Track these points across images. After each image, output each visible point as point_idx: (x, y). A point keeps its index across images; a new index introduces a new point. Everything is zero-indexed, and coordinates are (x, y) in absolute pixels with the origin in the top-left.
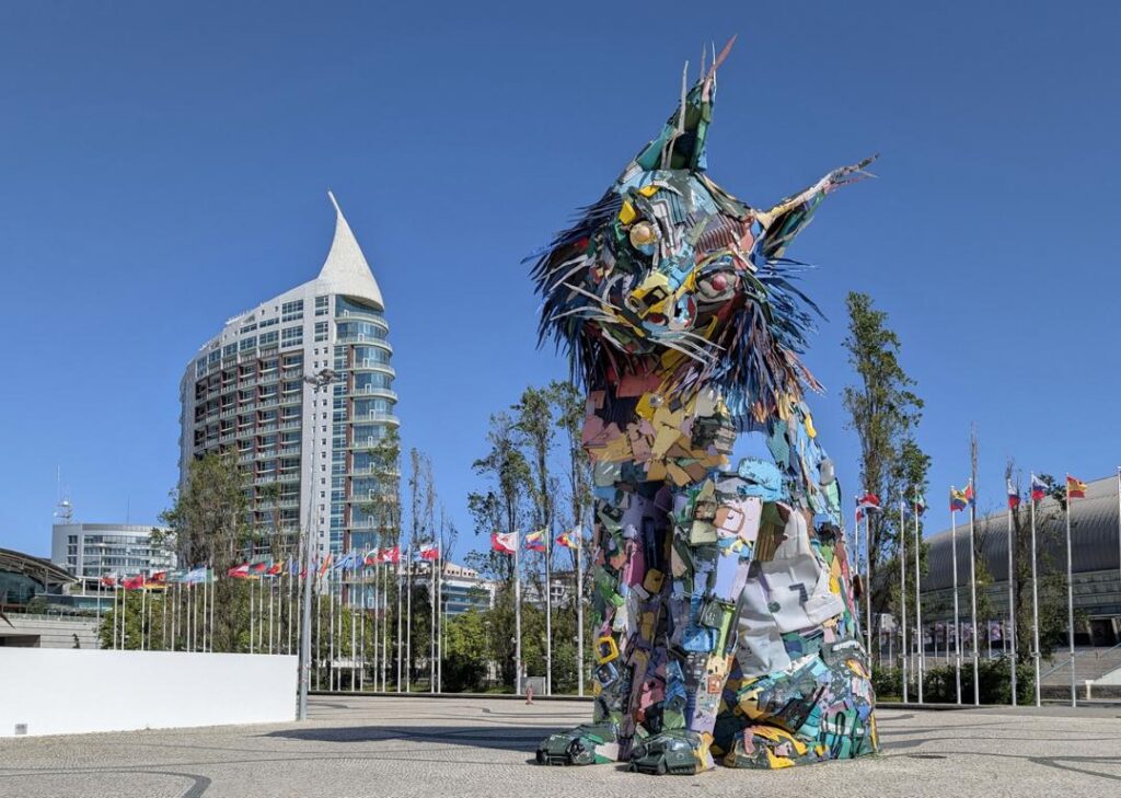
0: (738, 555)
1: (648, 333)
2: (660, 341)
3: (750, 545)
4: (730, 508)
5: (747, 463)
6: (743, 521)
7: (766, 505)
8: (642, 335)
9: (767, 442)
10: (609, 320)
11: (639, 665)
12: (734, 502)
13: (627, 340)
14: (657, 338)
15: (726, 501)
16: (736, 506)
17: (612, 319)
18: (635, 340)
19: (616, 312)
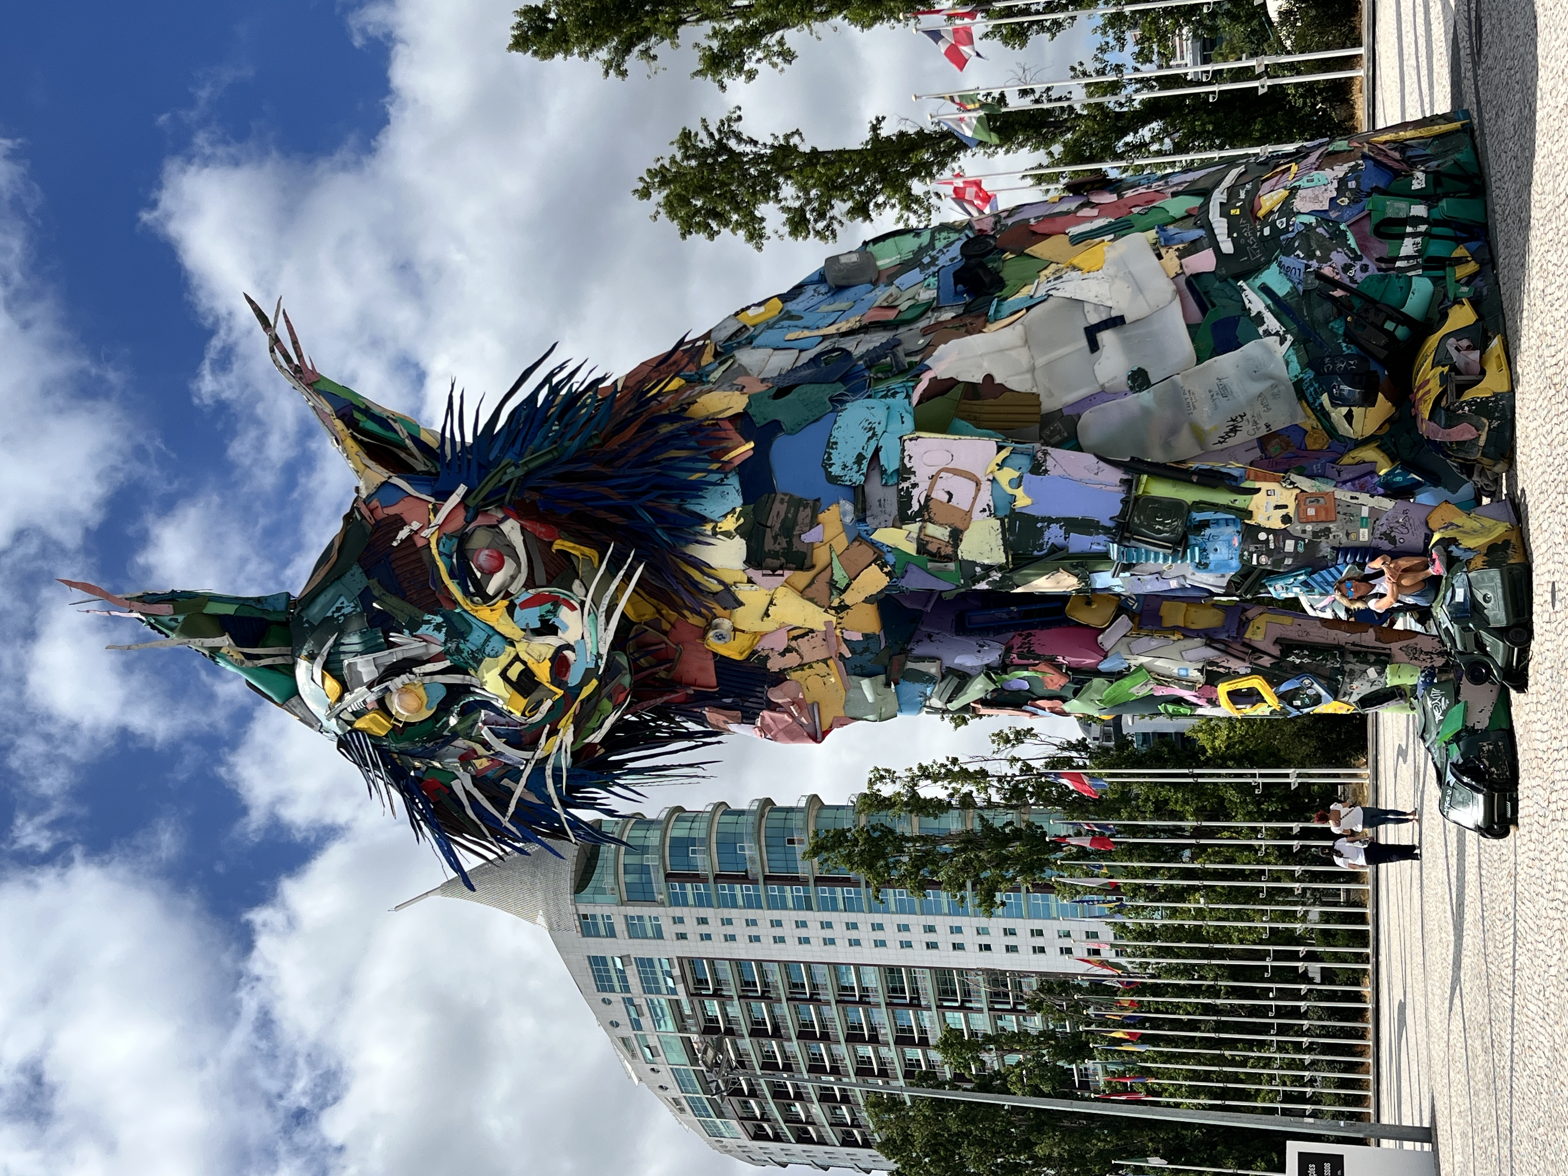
0: (1028, 476)
1: (588, 675)
2: (604, 651)
3: (1004, 453)
4: (928, 498)
5: (836, 470)
6: (956, 472)
7: (920, 426)
8: (595, 682)
9: (792, 432)
10: (569, 738)
11: (1278, 632)
12: (915, 492)
13: (606, 704)
14: (599, 656)
15: (915, 507)
16: (924, 485)
17: (567, 735)
18: (605, 691)
19: (553, 732)
